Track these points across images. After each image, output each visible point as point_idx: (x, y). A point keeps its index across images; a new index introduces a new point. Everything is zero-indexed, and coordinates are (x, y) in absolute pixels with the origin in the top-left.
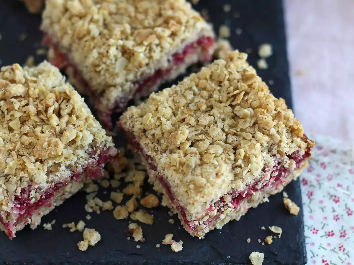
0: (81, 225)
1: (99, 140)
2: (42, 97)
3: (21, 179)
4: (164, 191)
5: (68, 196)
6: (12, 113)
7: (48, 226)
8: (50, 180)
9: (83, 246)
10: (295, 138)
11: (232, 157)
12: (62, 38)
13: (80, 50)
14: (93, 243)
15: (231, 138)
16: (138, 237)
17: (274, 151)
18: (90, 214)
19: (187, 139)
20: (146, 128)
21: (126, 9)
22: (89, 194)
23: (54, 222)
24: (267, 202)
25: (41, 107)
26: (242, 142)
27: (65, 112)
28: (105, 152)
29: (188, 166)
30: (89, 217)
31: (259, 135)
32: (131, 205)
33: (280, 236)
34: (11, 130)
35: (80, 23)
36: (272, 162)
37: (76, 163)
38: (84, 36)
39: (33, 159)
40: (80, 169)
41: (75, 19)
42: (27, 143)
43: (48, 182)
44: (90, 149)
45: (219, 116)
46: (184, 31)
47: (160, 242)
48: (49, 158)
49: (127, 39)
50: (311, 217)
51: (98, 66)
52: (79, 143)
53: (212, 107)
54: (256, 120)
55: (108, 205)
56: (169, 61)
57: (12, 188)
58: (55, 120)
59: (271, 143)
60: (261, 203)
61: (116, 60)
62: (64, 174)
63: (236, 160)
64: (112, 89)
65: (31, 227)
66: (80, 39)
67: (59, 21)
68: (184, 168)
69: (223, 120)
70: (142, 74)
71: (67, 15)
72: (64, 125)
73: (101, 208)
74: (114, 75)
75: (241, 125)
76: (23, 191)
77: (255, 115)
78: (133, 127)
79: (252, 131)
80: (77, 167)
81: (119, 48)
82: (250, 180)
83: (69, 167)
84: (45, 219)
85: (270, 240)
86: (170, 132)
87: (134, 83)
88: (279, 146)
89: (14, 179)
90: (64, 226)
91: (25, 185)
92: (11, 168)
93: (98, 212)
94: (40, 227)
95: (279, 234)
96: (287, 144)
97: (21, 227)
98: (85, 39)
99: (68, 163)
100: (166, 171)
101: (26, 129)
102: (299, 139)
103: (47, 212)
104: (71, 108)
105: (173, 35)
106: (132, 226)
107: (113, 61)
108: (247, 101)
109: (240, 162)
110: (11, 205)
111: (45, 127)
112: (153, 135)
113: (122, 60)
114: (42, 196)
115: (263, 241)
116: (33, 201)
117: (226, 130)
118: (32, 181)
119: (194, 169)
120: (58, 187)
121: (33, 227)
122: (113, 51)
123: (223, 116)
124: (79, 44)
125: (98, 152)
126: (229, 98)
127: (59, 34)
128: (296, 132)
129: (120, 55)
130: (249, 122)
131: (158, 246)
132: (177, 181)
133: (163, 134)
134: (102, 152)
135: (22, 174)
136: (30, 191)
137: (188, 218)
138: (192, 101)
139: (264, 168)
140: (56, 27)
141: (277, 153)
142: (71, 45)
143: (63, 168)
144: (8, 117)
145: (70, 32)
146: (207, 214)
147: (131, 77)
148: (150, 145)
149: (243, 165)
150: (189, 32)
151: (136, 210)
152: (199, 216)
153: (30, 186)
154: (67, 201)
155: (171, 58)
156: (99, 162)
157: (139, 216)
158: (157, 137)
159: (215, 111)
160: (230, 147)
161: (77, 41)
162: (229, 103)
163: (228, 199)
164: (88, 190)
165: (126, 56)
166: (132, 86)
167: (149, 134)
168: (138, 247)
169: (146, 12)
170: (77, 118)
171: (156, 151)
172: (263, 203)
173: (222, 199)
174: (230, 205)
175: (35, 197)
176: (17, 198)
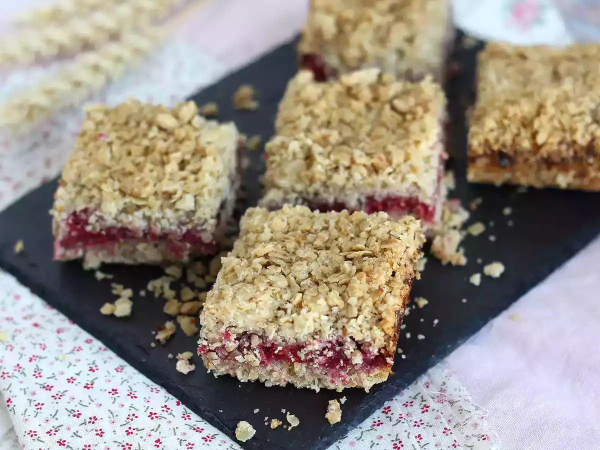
0: (127, 293)
1: (199, 214)
7: (100, 275)
8: (119, 218)
9: (106, 309)
10: (376, 328)
14: (118, 314)
15: (307, 282)
17: (339, 324)
19: (266, 256)
23: (110, 276)
24: (314, 390)
28: (198, 232)
30: (143, 293)
31: (335, 294)
33: (290, 429)
36: (329, 334)
37: (158, 220)
39: (117, 186)
40: (158, 230)
41: (300, 104)
42: (127, 170)
43: (115, 219)
44: (184, 218)
45: (323, 258)
46: (390, 174)
47: (175, 355)
48: (131, 195)
49: (323, 145)
51: (274, 154)
52: (173, 200)
54: (349, 281)
55: (170, 294)
56: (359, 200)
60: (308, 387)
61: (293, 159)
62: (136, 221)
65: (84, 264)
73: (162, 294)
74: (283, 175)
75: (332, 278)
76: (85, 210)
77: (353, 276)
80: (155, 224)
81: (306, 149)
82: (289, 335)
83: (148, 219)
84: (104, 267)
85: (275, 424)
88: (348, 322)
89: (86, 194)
90: (113, 285)
91: (92, 205)
92: (90, 179)
93: (157, 295)
94: (92, 271)
95: (290, 425)
96: (361, 326)
97: (69, 255)
99: (148, 213)
105: (375, 170)
106: (169, 325)
107: (290, 159)
108: (363, 261)
109: (289, 306)
110: (65, 216)
113: (300, 162)
114: (101, 230)
115: (269, 421)
116: (89, 228)
117: (314, 273)
118: (99, 206)
120: (123, 234)
121: (86, 267)
122: (294, 146)
125: (190, 226)
126: (350, 250)
128: (382, 322)
129: (302, 156)
130: (341, 279)
131: (170, 356)
134: (194, 228)
135: (95, 192)
136: (92, 215)
137: (201, 333)
138: (315, 232)
139: (316, 334)
141: (342, 327)
143: (140, 214)
146: (220, 341)
147: (299, 187)
149: (289, 311)
150: (395, 178)
152: (211, 336)
153: (95, 210)
155: (363, 200)
156: (183, 238)
160: (297, 289)
162: (346, 254)
163: (256, 342)
164: (168, 271)
165: (308, 161)
168: (153, 345)
172: (310, 389)
173: (249, 338)
174: (257, 352)
175: (93, 224)
176: (74, 214)
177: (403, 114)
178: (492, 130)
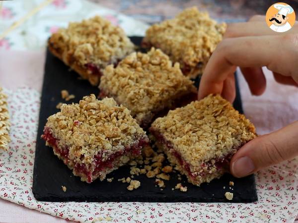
0: (128, 179)
1: (139, 132)
2: (107, 110)
3: (97, 147)
4: (177, 162)
5: (121, 165)
6: (91, 116)
7: (110, 180)
8: (113, 149)
9: (130, 188)
10: (251, 133)
11: (216, 138)
12: (112, 89)
13: (123, 94)
14: (136, 187)
15: (215, 130)
16: (161, 185)
17: (239, 138)
18: (134, 175)
19: (191, 130)
20: (167, 126)
21: (149, 75)
22: (132, 166)
23: (113, 178)
25: (107, 114)
26: (221, 132)
27: (120, 117)
29: (192, 141)
30: (132, 177)
31: (230, 128)
32: (156, 171)
34: (91, 124)
35: (124, 79)
37: (127, 142)
38: (125, 85)
39: (104, 136)
40: (129, 146)
41: (121, 78)
42: (100, 130)
44: (134, 137)
47: (174, 188)
48: (113, 137)
49: (150, 86)
50: (259, 181)
51: (133, 100)
52: (129, 131)
53: (203, 117)
54: (229, 122)
55: (143, 171)
56: (172, 103)
57: (93, 152)
58: (115, 120)
59: (237, 134)
61: (143, 97)
62: (120, 147)
63: (218, 140)
64: (140, 113)
65: (101, 179)
66: (123, 87)
67: (111, 79)
68: (189, 143)
69: (210, 123)
70: (157, 108)
71: (116, 76)
72: (120, 123)
73: (139, 173)
75: (220, 125)
76: (99, 153)
77: (228, 120)
78: (160, 127)
79: (226, 127)
80: (127, 144)
82: (225, 152)
83: (123, 144)
84: (108, 176)
86: (180, 128)
87: (152, 112)
88: (242, 136)
89: (94, 146)
90: (119, 180)
91: (100, 150)
92: (92, 140)
93: (138, 175)
94: (105, 180)
96: (246, 135)
97: (95, 177)
98: (126, 87)
99: (123, 141)
100: (179, 146)
101: (100, 123)
102: (253, 134)
103: (110, 172)
104: (124, 115)
106: (157, 180)
107: (142, 98)
108: (223, 114)
109: (220, 141)
110: (92, 160)
111: (110, 123)
112: (171, 130)
114: (108, 158)
116: (103, 160)
117: (212, 127)
118: (103, 148)
119: (195, 143)
120: (117, 155)
121: (102, 180)
122: (142, 91)
123: (210, 121)
124: (122, 91)
125: (139, 138)
126: (213, 113)
127: (111, 87)
128: (251, 130)
129: (145, 94)
130: (225, 123)
131: (173, 189)
132: (185, 150)
133: (177, 128)
134: (141, 139)
135: (98, 144)
136: (102, 154)
137: (191, 170)
138: (192, 114)
139: (233, 146)
140: (109, 83)
142: (117, 92)
143: (120, 143)
144: (89, 118)
145: (117, 84)
146: (202, 168)
148: (169, 135)
151: (159, 174)
152: (198, 168)
153: (102, 151)
154: (120, 168)
156: (139, 145)
157: (161, 176)
158: (173, 131)
159: (205, 119)
160: (215, 135)
161: (121, 89)
162: (213, 115)
163: (214, 162)
164: (132, 164)
165: (149, 95)
166: (151, 114)
167: (169, 130)
168: (162, 190)
169: (160, 77)
170: (127, 120)
171: (173, 138)
173: (210, 162)
174: (214, 166)
175: (105, 157)
176: (95, 157)
177: (160, 64)
178: (193, 55)
